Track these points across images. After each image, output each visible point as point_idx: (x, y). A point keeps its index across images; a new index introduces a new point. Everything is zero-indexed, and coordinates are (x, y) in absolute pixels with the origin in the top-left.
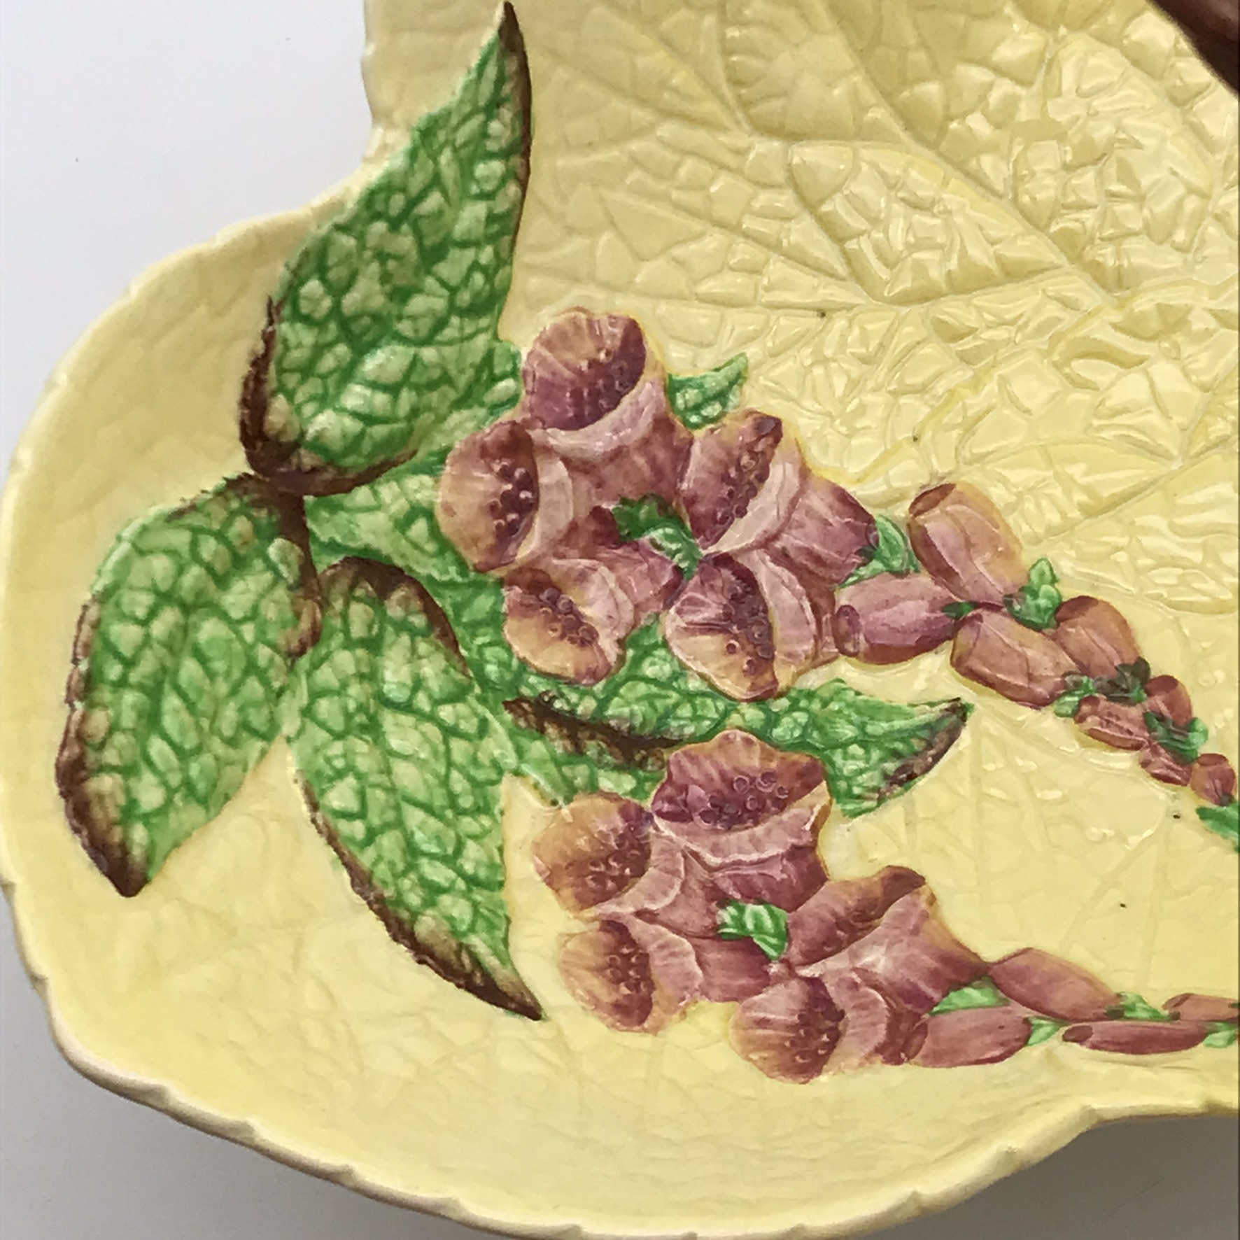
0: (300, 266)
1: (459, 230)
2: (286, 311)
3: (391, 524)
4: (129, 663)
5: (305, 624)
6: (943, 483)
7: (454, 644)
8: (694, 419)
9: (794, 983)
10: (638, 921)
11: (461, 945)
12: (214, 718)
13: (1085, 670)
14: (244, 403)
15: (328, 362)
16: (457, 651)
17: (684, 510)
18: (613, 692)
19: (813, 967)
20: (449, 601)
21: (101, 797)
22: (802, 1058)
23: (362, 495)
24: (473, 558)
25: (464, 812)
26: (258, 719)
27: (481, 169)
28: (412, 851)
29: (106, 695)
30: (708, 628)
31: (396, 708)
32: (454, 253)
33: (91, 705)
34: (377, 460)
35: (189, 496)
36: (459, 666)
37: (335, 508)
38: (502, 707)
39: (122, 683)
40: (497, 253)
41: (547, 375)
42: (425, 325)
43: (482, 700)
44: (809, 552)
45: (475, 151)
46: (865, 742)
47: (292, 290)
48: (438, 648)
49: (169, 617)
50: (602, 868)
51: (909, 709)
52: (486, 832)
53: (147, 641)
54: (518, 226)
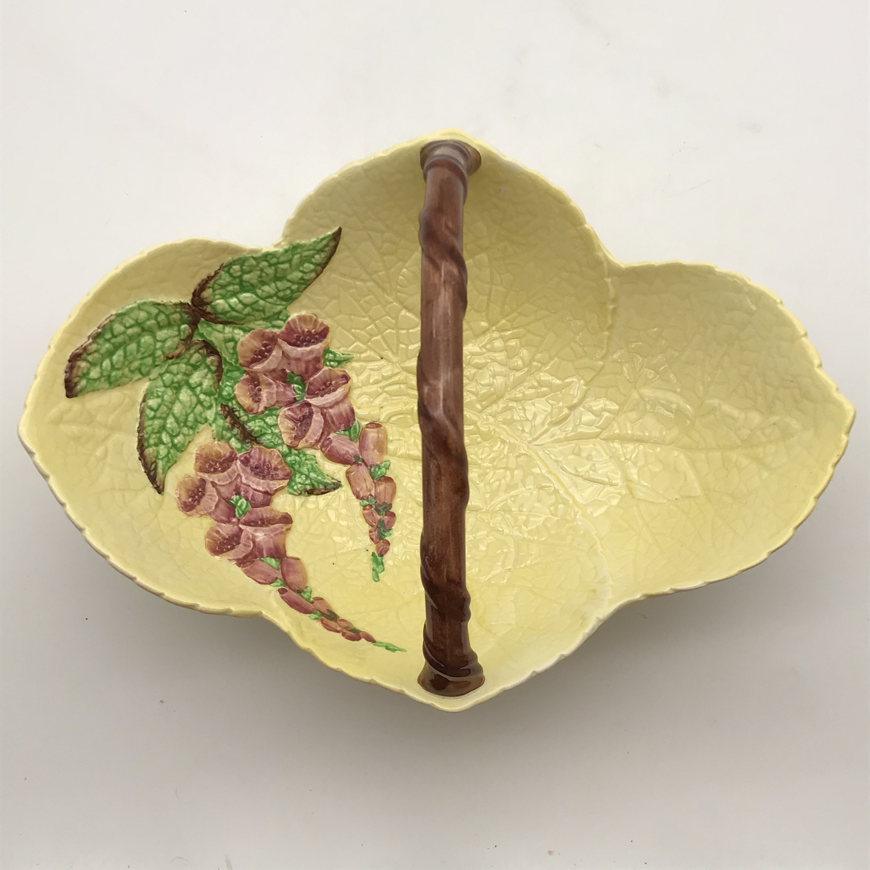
0: (236, 260)
1: (289, 277)
2: (226, 269)
3: (223, 339)
4: (114, 336)
5: (177, 352)
6: (380, 423)
7: (219, 380)
8: (328, 363)
9: (236, 527)
10: (211, 484)
11: (155, 462)
12: (131, 363)
13: (375, 498)
14: (199, 285)
15: (231, 288)
16: (219, 382)
17: (307, 384)
18: (253, 419)
19: (244, 526)
20: (227, 368)
21: (79, 367)
22: (218, 548)
23: (220, 326)
24: (241, 361)
25: (187, 426)
26: (144, 370)
27: (306, 265)
28: (163, 428)
29: (101, 341)
30: (292, 419)
31: (190, 388)
32: (285, 282)
33: (93, 342)
34: (230, 320)
35: (165, 301)
36: (216, 387)
37: (209, 326)
38: (220, 404)
39: (108, 340)
40: (298, 288)
41: (293, 327)
42: (265, 294)
43: (216, 400)
44: (332, 418)
45: (308, 259)
46: (307, 477)
47: (230, 265)
48: (213, 379)
49: (136, 330)
50: (213, 464)
51: (326, 476)
52: (189, 435)
53: (124, 333)
54: (310, 284)
